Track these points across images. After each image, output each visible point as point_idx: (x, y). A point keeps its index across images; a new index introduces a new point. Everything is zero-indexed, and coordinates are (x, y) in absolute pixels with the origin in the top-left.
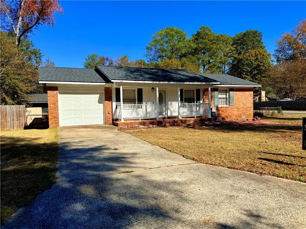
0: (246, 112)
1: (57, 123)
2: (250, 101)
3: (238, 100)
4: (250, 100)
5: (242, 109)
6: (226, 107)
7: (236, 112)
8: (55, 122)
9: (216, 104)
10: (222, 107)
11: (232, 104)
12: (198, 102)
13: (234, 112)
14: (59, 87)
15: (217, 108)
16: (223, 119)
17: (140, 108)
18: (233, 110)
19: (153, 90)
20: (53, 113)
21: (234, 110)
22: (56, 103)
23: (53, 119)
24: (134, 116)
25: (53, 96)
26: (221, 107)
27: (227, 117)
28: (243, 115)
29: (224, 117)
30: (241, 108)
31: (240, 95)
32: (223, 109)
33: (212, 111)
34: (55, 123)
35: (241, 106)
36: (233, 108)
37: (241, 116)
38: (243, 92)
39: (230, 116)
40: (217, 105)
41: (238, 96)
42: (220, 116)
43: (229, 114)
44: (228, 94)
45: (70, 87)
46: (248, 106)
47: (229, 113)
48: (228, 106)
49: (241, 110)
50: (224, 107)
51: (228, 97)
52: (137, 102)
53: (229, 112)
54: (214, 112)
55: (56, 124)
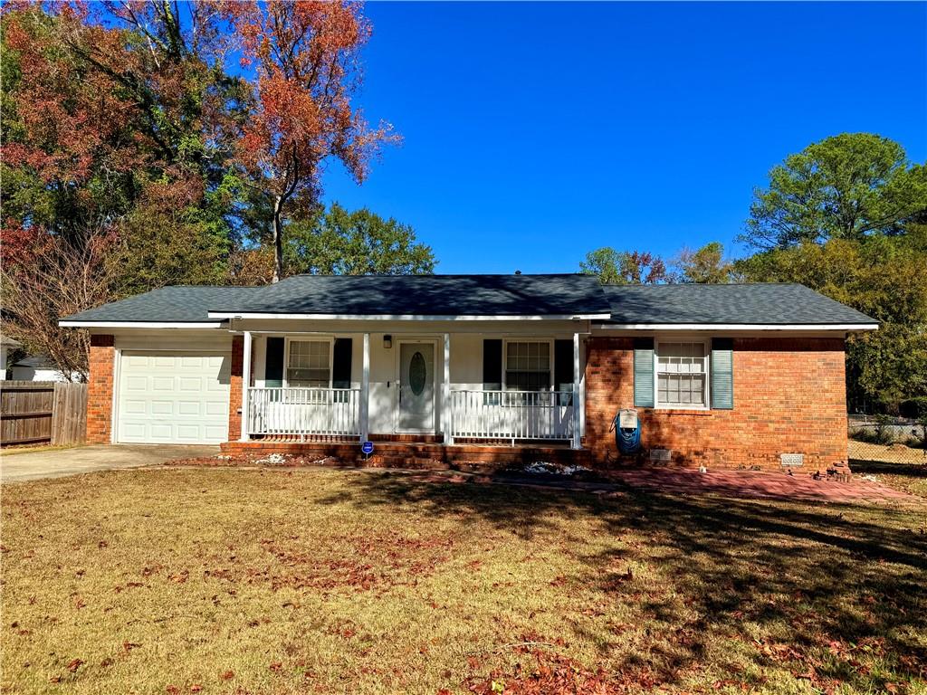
0: (803, 438)
1: (104, 433)
2: (827, 391)
3: (758, 387)
4: (826, 387)
5: (784, 426)
6: (695, 414)
7: (745, 437)
8: (100, 430)
9: (643, 398)
10: (672, 411)
11: (727, 402)
12: (564, 387)
13: (736, 436)
14: (117, 336)
15: (648, 416)
16: (680, 460)
17: (341, 401)
18: (733, 429)
19: (387, 343)
20: (98, 406)
21: (739, 428)
22: (107, 379)
23: (97, 422)
24: (318, 424)
25: (101, 362)
26: (671, 413)
27: (697, 453)
28: (790, 449)
29: (684, 452)
30: (773, 418)
31: (770, 364)
32: (681, 419)
33: (622, 425)
34: (101, 433)
35: (774, 410)
36: (730, 418)
37: (778, 456)
38: (789, 353)
39: (715, 450)
40: (645, 402)
41: (755, 369)
42: (663, 448)
43: (708, 442)
44: (706, 359)
45: (146, 336)
46: (816, 415)
47: (712, 438)
48: (707, 409)
49: (777, 429)
50: (682, 413)
51: (706, 371)
52: (331, 383)
53: (711, 435)
54: (629, 430)
55: (102, 436)
